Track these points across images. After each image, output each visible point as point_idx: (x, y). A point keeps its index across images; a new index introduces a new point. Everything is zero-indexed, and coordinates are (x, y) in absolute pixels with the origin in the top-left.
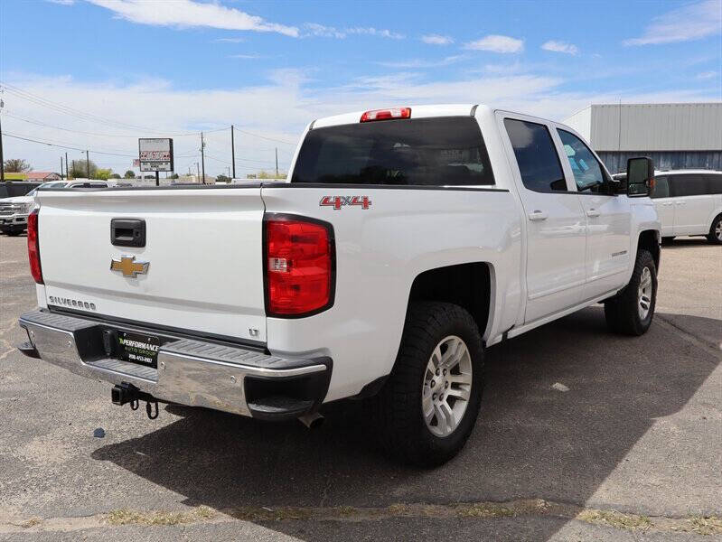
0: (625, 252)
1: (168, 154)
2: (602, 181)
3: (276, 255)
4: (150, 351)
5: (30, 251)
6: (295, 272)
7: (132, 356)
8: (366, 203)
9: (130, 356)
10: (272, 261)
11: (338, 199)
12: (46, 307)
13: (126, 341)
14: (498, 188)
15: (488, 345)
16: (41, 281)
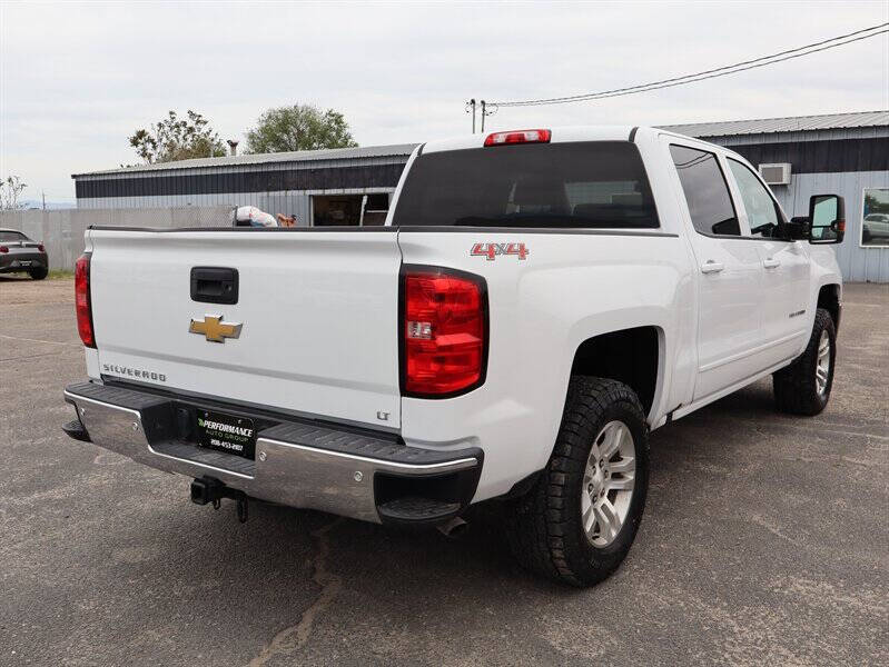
0: (803, 312)
2: (776, 223)
3: (417, 319)
4: (240, 435)
5: (78, 306)
6: (442, 340)
7: (215, 442)
8: (523, 252)
9: (213, 441)
10: (410, 325)
11: (491, 247)
12: (99, 377)
13: (207, 423)
14: (665, 232)
15: (652, 429)
16: (92, 345)
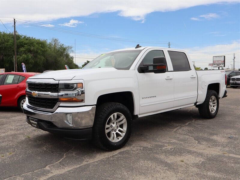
1: (223, 61)
